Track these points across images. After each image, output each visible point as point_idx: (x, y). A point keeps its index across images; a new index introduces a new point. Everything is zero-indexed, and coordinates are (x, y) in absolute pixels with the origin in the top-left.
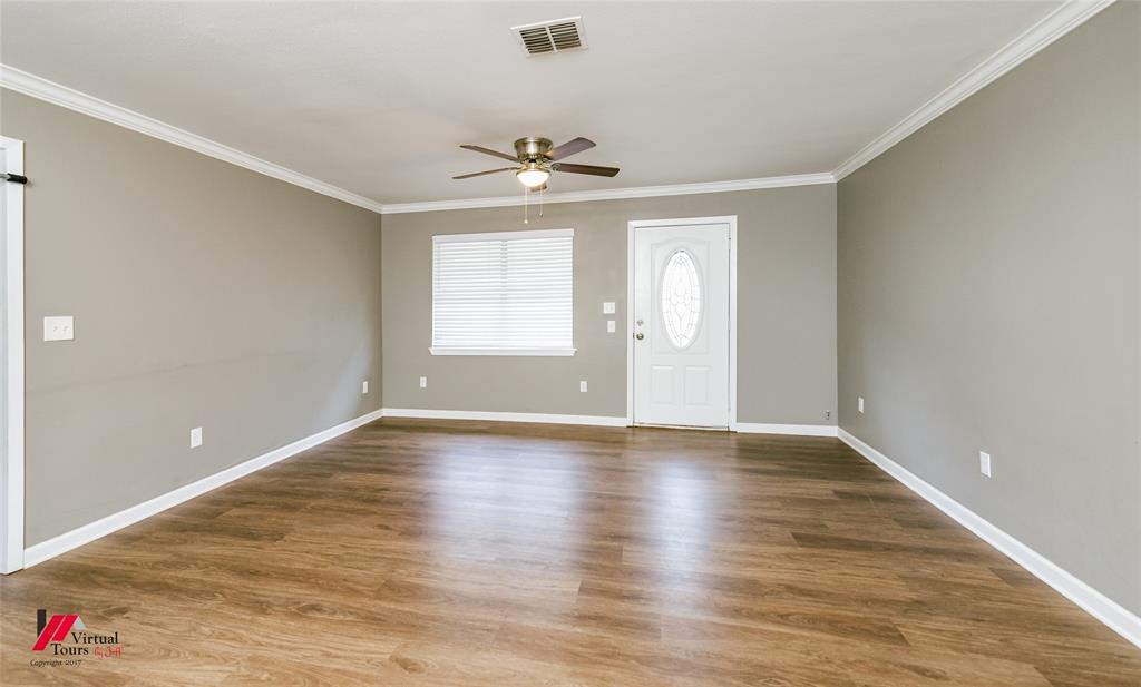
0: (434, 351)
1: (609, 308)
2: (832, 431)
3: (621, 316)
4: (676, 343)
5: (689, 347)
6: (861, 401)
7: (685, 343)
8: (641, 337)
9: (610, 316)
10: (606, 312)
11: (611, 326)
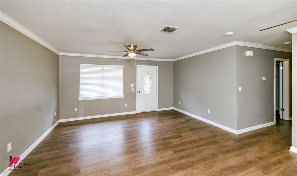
0: (80, 99)
1: (132, 85)
2: (173, 108)
3: (135, 87)
4: (146, 93)
5: (149, 94)
6: (180, 102)
7: (148, 93)
8: (139, 92)
9: (132, 88)
10: (131, 86)
11: (133, 90)
